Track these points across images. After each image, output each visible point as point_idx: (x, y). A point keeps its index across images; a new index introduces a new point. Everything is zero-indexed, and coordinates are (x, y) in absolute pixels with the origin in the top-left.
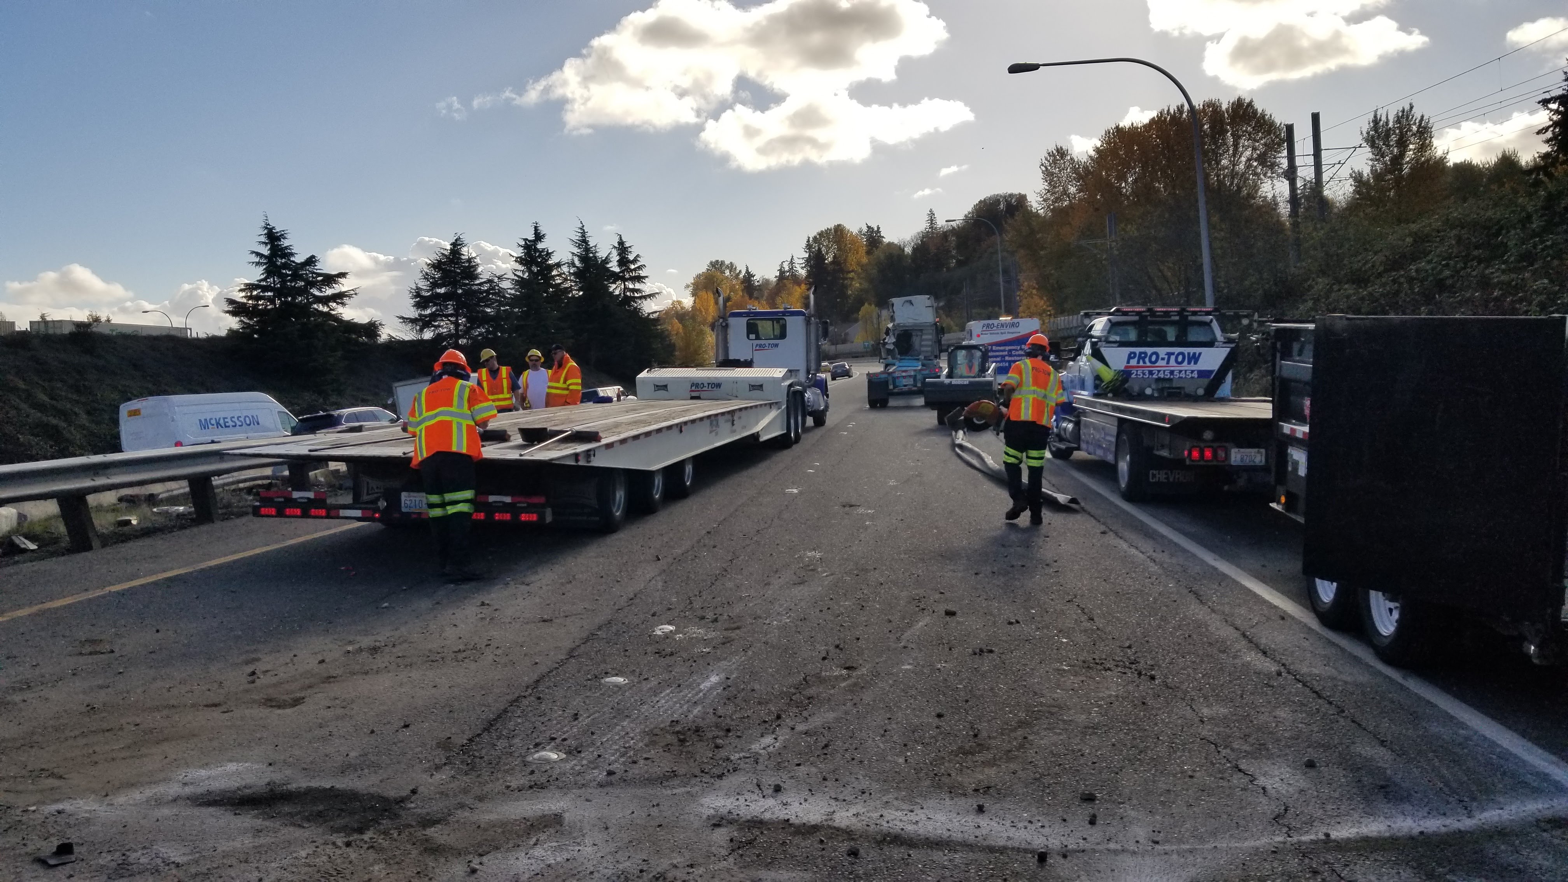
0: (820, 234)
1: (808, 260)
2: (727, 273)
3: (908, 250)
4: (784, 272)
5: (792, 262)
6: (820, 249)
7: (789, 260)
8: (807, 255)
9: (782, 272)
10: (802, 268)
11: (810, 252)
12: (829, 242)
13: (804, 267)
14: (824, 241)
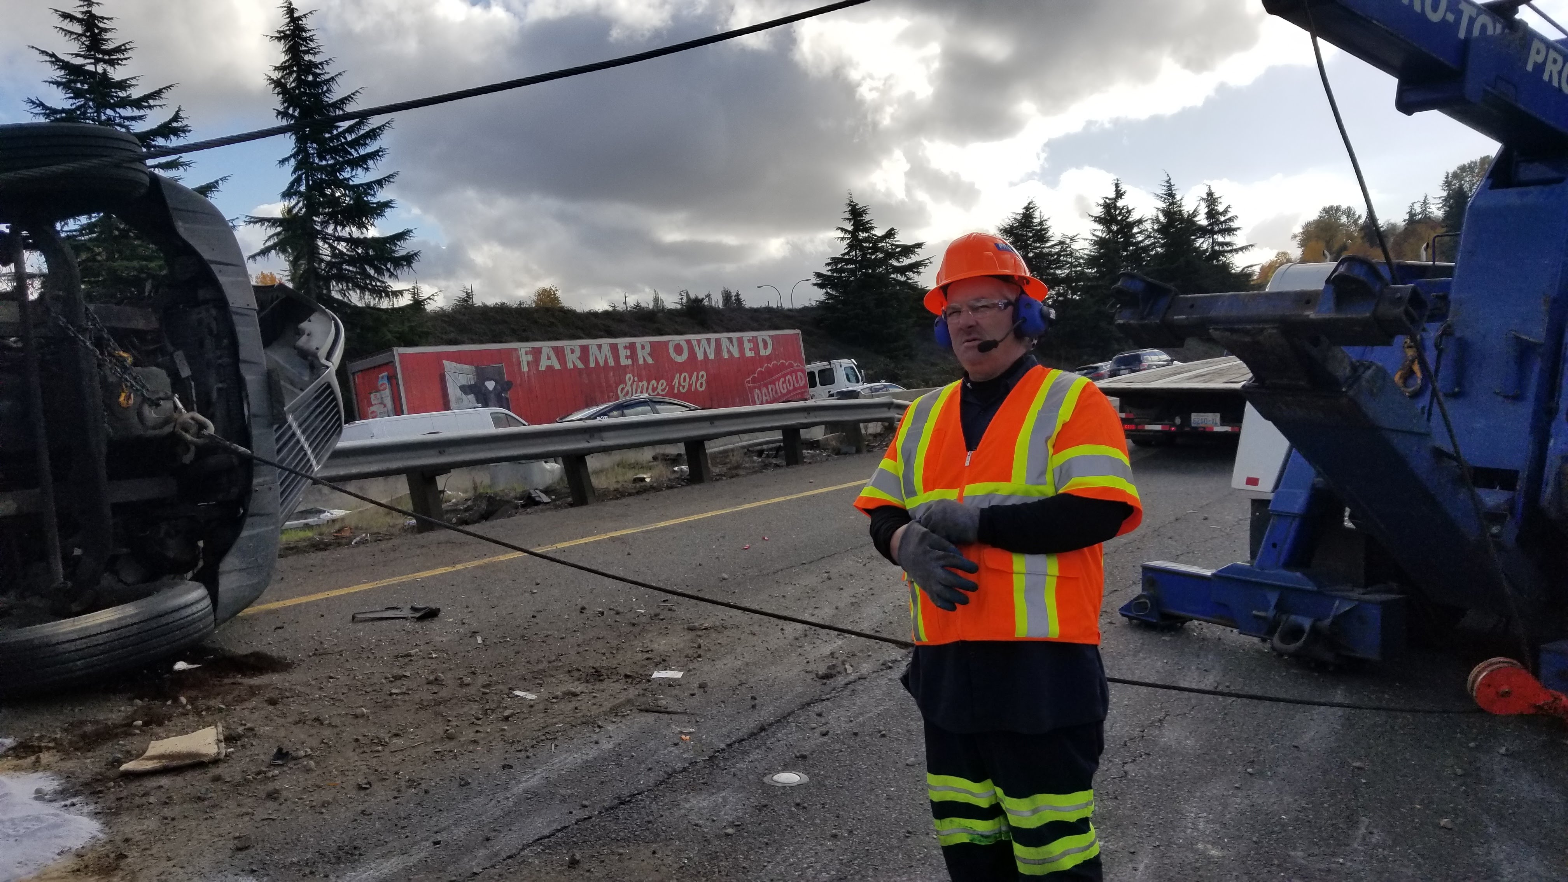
1: (1446, 200)
2: (1344, 219)
4: (1415, 215)
5: (1425, 203)
7: (1422, 200)
8: (1445, 194)
9: (1412, 215)
10: (1439, 209)
11: (1449, 190)
12: (1473, 177)
13: (1441, 208)
14: (1467, 176)
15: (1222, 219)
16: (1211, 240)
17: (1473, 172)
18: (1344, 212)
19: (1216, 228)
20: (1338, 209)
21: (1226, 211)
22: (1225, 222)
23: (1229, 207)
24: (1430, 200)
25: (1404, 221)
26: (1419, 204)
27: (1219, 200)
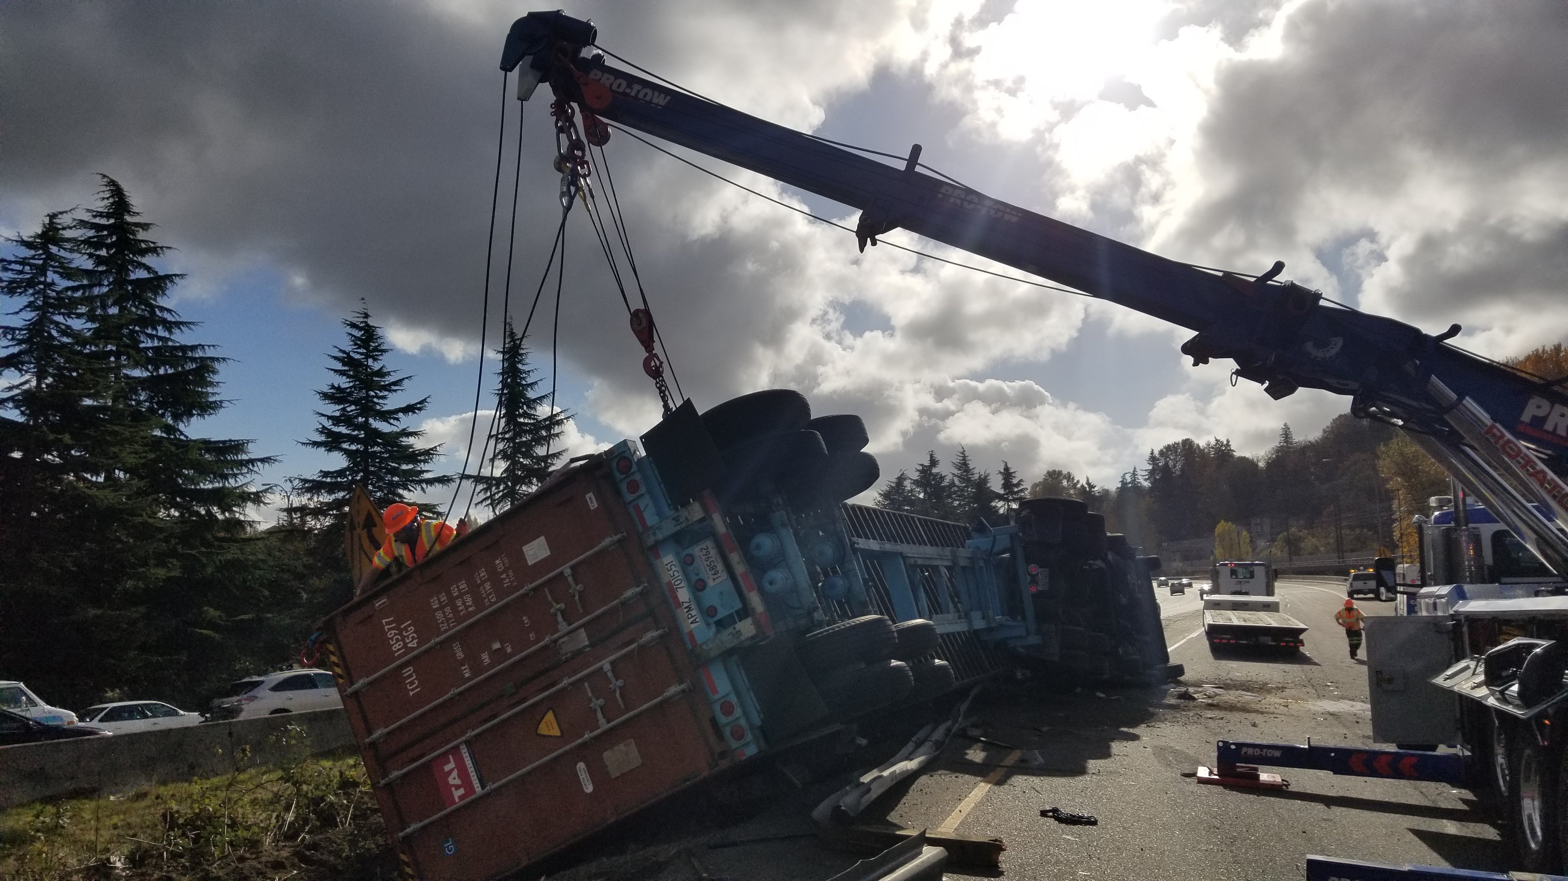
0: (1165, 448)
1: (1152, 473)
2: (1065, 483)
3: (1261, 464)
4: (1127, 484)
5: (1134, 474)
6: (1167, 464)
7: (1132, 471)
8: (1150, 467)
9: (1124, 483)
11: (1153, 464)
12: (1176, 455)
13: (1148, 479)
14: (1171, 454)
15: (1016, 490)
16: (1006, 507)
17: (1176, 452)
18: (1065, 477)
19: (1010, 498)
20: (1060, 473)
21: (1018, 484)
22: (1018, 492)
23: (1021, 480)
24: (1139, 472)
25: (1118, 488)
26: (1129, 475)
27: (1014, 475)
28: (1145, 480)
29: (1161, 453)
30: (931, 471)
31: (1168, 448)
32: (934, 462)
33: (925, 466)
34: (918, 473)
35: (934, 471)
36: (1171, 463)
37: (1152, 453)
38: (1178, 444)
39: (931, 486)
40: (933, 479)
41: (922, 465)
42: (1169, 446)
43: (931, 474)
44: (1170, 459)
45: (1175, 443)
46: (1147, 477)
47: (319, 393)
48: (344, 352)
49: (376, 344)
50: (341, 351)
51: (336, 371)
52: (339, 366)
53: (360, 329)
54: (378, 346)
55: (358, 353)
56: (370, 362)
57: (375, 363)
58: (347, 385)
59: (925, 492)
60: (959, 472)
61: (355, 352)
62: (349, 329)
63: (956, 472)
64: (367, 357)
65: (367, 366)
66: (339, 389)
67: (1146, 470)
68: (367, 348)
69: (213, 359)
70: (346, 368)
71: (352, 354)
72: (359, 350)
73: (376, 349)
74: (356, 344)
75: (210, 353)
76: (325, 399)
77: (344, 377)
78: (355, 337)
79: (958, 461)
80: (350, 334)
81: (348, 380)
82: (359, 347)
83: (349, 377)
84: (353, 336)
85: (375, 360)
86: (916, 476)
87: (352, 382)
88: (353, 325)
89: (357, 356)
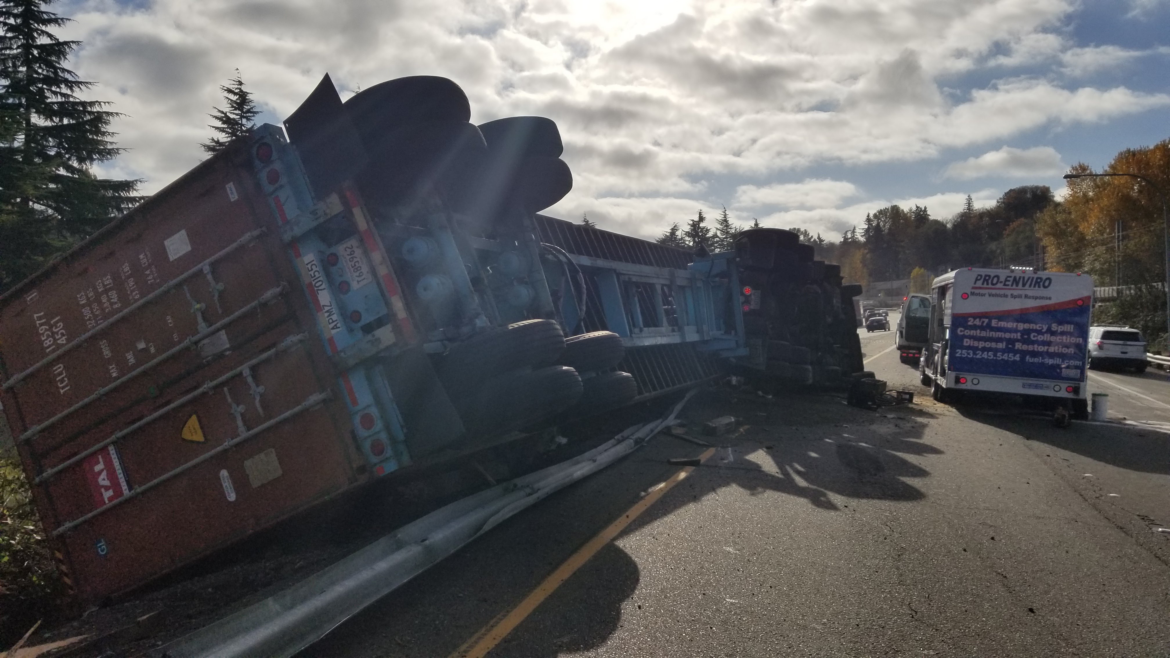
0: (879, 212)
1: (867, 231)
3: (949, 225)
4: (848, 239)
5: (854, 232)
6: (878, 224)
7: (852, 229)
8: (866, 227)
9: (845, 238)
11: (869, 224)
12: (886, 218)
13: (864, 235)
14: (882, 217)
17: (886, 215)
18: (802, 234)
20: (799, 231)
24: (857, 230)
25: (840, 242)
26: (850, 232)
28: (862, 236)
29: (875, 216)
30: (699, 225)
31: (881, 212)
32: (701, 219)
33: (695, 221)
34: (689, 227)
35: (702, 225)
36: (882, 224)
37: (868, 216)
38: (888, 209)
39: (699, 237)
40: (701, 231)
41: (693, 220)
42: (881, 210)
43: (699, 227)
44: (881, 221)
45: (886, 208)
46: (863, 234)
47: (204, 146)
48: (222, 112)
49: (249, 107)
50: (219, 111)
51: (217, 128)
52: (219, 124)
53: (235, 94)
54: (250, 109)
55: (234, 114)
56: (244, 121)
57: (249, 122)
58: (225, 140)
59: (694, 241)
60: (721, 227)
61: (231, 113)
62: (226, 94)
63: (719, 226)
64: (242, 117)
65: (242, 125)
66: (218, 142)
67: (863, 229)
68: (242, 110)
69: (108, 114)
70: (223, 126)
71: (228, 114)
72: (235, 112)
73: (249, 111)
74: (233, 107)
75: (105, 108)
76: (208, 151)
77: (224, 134)
78: (231, 100)
79: (721, 218)
80: (227, 98)
81: (227, 135)
82: (235, 109)
83: (227, 133)
84: (229, 99)
85: (248, 119)
86: (688, 228)
87: (230, 137)
88: (230, 91)
89: (232, 116)
